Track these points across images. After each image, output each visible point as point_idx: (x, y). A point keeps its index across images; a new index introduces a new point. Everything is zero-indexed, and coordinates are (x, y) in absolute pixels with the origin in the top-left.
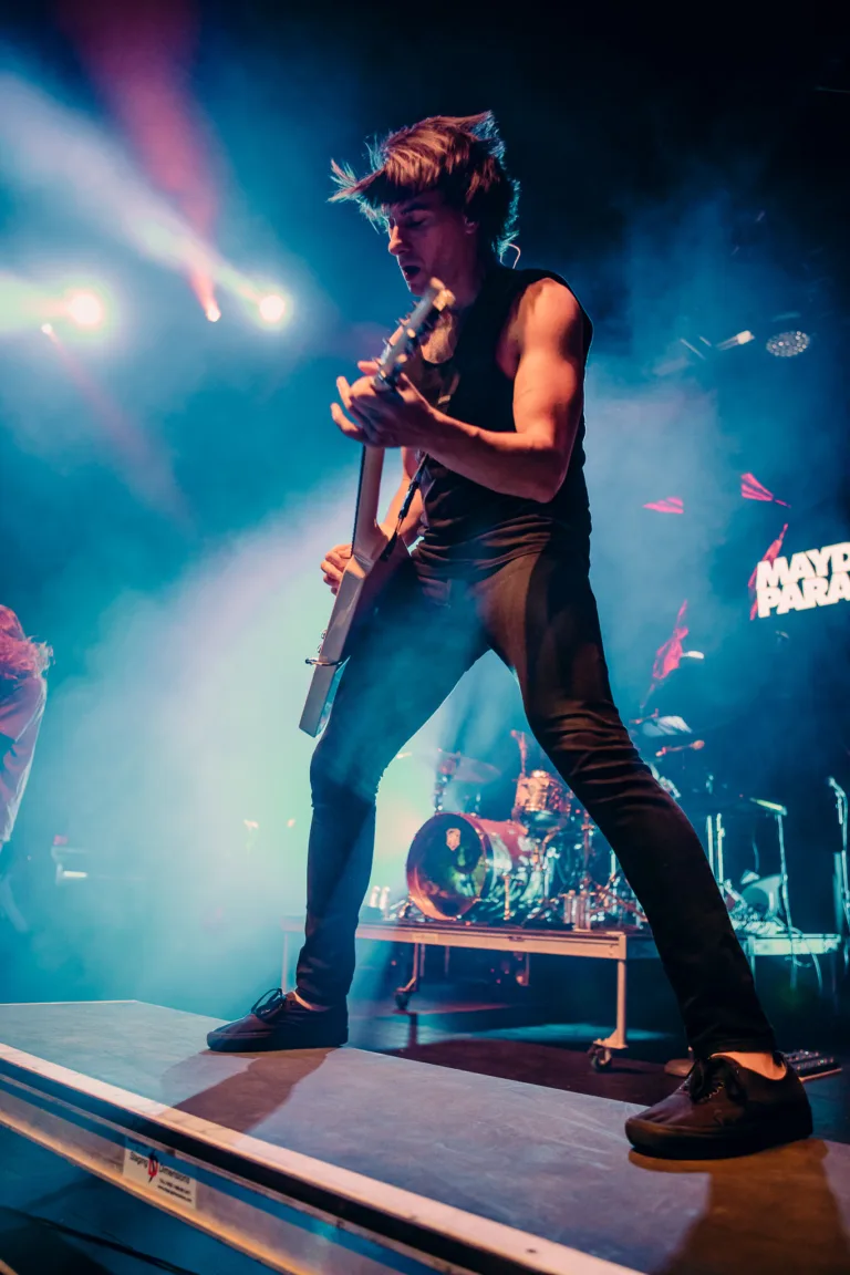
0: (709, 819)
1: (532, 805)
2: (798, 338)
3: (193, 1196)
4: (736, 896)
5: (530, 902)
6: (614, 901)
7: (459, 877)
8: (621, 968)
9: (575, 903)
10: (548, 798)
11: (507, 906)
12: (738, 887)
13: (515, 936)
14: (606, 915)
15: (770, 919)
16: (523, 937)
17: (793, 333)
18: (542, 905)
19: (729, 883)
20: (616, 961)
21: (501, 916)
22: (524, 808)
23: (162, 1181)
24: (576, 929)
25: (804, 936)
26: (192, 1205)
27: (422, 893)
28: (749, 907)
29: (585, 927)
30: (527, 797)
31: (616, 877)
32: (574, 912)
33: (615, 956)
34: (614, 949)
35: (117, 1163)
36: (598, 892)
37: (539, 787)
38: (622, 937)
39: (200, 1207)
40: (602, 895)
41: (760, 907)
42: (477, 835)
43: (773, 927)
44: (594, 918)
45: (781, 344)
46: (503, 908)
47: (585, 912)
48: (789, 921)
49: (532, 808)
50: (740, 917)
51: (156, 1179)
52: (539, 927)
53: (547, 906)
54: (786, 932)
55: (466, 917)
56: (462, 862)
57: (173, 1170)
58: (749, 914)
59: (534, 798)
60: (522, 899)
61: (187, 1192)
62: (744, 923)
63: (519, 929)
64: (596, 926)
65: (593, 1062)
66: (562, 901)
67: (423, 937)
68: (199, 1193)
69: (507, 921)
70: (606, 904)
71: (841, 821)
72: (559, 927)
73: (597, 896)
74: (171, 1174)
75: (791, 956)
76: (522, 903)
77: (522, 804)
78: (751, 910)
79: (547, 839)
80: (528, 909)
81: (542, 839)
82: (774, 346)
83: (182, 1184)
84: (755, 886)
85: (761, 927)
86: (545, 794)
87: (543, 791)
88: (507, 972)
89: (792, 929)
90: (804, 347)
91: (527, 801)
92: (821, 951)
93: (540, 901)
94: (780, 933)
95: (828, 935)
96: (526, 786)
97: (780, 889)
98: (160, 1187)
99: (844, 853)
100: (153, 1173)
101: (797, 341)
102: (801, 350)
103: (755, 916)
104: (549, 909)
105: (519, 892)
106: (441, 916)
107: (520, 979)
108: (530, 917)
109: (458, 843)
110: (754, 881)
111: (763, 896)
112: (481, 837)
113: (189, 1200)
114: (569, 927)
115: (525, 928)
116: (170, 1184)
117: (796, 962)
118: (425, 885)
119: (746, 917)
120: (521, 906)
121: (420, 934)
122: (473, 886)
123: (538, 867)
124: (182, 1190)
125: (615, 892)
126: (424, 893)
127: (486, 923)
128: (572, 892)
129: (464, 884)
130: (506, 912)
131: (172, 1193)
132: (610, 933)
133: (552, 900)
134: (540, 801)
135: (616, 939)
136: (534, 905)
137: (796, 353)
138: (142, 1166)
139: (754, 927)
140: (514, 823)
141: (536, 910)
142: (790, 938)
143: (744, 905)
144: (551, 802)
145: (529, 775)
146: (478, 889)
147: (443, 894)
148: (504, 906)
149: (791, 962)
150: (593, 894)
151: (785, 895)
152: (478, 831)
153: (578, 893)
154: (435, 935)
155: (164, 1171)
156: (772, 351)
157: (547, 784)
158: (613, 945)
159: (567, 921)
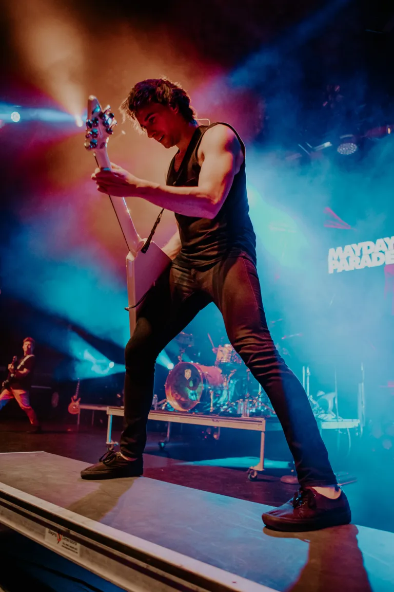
0: (304, 368)
1: (225, 359)
2: (352, 146)
3: (78, 551)
4: (314, 402)
5: (222, 403)
6: (260, 404)
7: (190, 392)
8: (263, 435)
9: (242, 405)
10: (231, 357)
11: (212, 405)
12: (315, 398)
13: (215, 419)
14: (256, 410)
15: (330, 413)
16: (219, 420)
17: (350, 144)
18: (228, 405)
19: (311, 396)
20: (260, 432)
21: (208, 409)
22: (221, 361)
23: (64, 543)
24: (243, 417)
25: (344, 420)
26: (78, 555)
27: (173, 398)
28: (320, 407)
29: (247, 416)
30: (222, 356)
31: (261, 393)
32: (242, 408)
33: (261, 430)
34: (260, 426)
35: (42, 535)
36: (253, 399)
37: (227, 351)
38: (264, 422)
39: (81, 556)
40: (255, 401)
41: (325, 407)
42: (199, 373)
43: (330, 416)
44: (251, 411)
45: (344, 149)
46: (210, 406)
47: (247, 409)
48: (338, 414)
49: (224, 361)
50: (316, 412)
51: (61, 542)
52: (225, 415)
53: (230, 405)
54: (336, 418)
55: (193, 410)
56: (191, 384)
57: (69, 539)
58: (321, 410)
59: (225, 356)
60: (218, 402)
61: (76, 549)
62: (318, 414)
63: (217, 416)
64: (252, 415)
65: (249, 477)
66: (237, 403)
67: (173, 419)
68: (81, 550)
69: (212, 413)
70: (256, 405)
71: (362, 369)
72: (235, 416)
73: (252, 401)
74: (68, 540)
75: (338, 429)
76: (218, 404)
77: (220, 359)
78: (321, 408)
79: (231, 375)
80: (221, 406)
81: (228, 375)
82: (341, 150)
83: (73, 545)
84: (323, 397)
85: (325, 416)
86: (230, 355)
87: (230, 353)
88: (210, 433)
89: (339, 417)
90: (355, 150)
91: (222, 358)
92: (351, 427)
93: (226, 403)
94: (333, 419)
95: (354, 420)
96: (222, 351)
97: (334, 399)
98: (63, 546)
99: (363, 384)
100: (59, 540)
101: (351, 148)
102: (353, 152)
103: (323, 411)
104: (231, 407)
105: (217, 399)
106: (181, 409)
107: (215, 436)
108: (222, 410)
109: (190, 376)
110: (323, 395)
111: (327, 402)
112: (201, 374)
113: (77, 553)
114: (240, 415)
115: (220, 416)
116: (67, 545)
117: (340, 432)
118: (174, 395)
119: (318, 412)
120: (218, 405)
121: (172, 417)
122: (196, 396)
123: (226, 388)
124: (73, 548)
125: (260, 400)
126: (174, 398)
127: (203, 413)
128: (241, 400)
129: (192, 395)
130: (211, 408)
131: (69, 549)
132: (258, 419)
133: (232, 403)
134: (228, 358)
135: (261, 422)
136: (224, 405)
137: (350, 153)
138: (54, 536)
139: (322, 416)
140: (216, 367)
141: (225, 407)
142: (338, 421)
143: (318, 406)
144: (233, 358)
145: (223, 346)
146: (198, 397)
147: (183, 399)
148: (210, 405)
149: (338, 432)
150: (251, 400)
151: (336, 402)
152: (199, 371)
153: (244, 400)
154: (179, 418)
155: (64, 539)
156: (339, 152)
157: (231, 350)
158: (259, 424)
159: (239, 413)
